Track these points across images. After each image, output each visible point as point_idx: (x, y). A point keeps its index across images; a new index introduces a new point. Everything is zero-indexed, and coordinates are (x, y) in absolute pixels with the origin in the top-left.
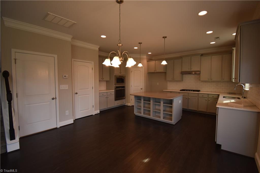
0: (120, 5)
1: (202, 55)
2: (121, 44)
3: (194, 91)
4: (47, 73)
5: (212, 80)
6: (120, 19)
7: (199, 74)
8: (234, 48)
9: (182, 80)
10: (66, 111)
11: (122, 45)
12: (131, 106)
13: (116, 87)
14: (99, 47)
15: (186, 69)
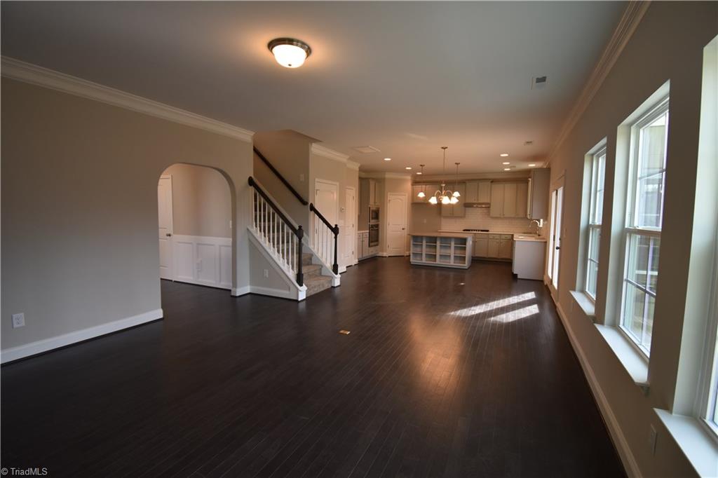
1: (492, 182)
3: (482, 231)
5: (505, 216)
7: (489, 207)
8: (530, 179)
9: (463, 216)
15: (470, 200)
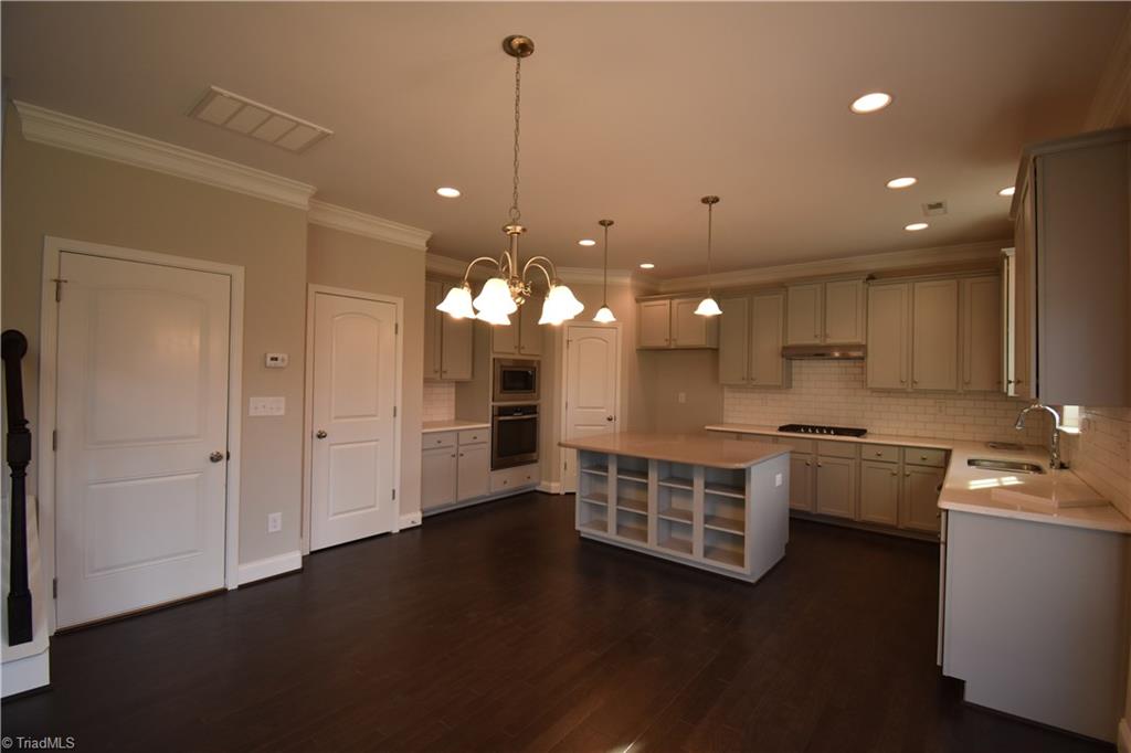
0: (519, 65)
1: (871, 277)
2: (517, 225)
3: (839, 431)
4: (196, 342)
5: (919, 387)
6: (517, 121)
7: (862, 358)
8: (1010, 252)
9: (786, 384)
10: (271, 516)
11: (524, 230)
12: (562, 492)
13: (500, 408)
14: (428, 235)
15: (803, 336)
